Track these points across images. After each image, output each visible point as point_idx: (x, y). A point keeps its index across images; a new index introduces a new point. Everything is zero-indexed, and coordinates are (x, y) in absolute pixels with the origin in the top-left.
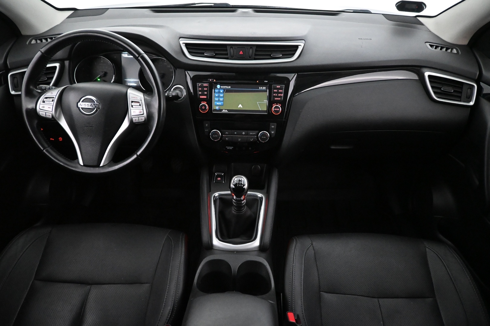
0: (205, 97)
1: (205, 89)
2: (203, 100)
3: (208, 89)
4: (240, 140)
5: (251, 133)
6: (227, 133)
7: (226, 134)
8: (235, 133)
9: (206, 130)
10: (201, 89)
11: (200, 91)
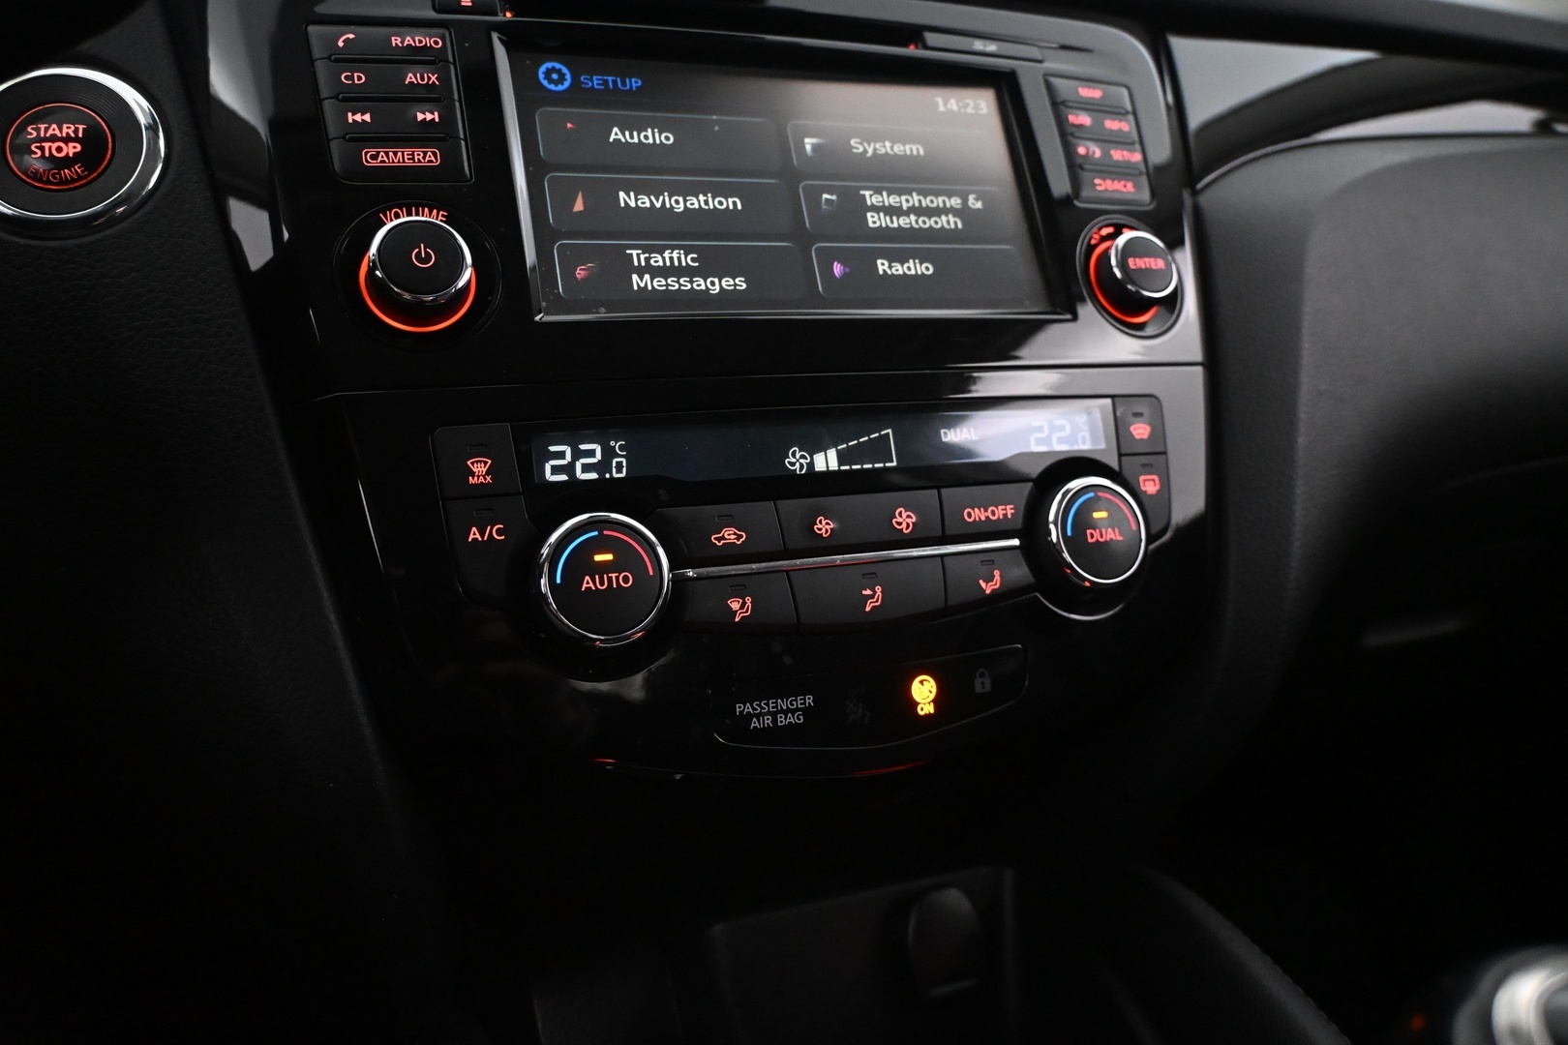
0: (427, 157)
1: (410, 78)
2: (405, 188)
3: (444, 79)
4: (874, 598)
5: (978, 514)
6: (729, 535)
7: (731, 555)
8: (824, 526)
9: (474, 534)
10: (360, 78)
11: (355, 99)
